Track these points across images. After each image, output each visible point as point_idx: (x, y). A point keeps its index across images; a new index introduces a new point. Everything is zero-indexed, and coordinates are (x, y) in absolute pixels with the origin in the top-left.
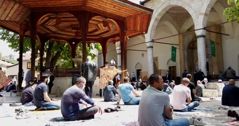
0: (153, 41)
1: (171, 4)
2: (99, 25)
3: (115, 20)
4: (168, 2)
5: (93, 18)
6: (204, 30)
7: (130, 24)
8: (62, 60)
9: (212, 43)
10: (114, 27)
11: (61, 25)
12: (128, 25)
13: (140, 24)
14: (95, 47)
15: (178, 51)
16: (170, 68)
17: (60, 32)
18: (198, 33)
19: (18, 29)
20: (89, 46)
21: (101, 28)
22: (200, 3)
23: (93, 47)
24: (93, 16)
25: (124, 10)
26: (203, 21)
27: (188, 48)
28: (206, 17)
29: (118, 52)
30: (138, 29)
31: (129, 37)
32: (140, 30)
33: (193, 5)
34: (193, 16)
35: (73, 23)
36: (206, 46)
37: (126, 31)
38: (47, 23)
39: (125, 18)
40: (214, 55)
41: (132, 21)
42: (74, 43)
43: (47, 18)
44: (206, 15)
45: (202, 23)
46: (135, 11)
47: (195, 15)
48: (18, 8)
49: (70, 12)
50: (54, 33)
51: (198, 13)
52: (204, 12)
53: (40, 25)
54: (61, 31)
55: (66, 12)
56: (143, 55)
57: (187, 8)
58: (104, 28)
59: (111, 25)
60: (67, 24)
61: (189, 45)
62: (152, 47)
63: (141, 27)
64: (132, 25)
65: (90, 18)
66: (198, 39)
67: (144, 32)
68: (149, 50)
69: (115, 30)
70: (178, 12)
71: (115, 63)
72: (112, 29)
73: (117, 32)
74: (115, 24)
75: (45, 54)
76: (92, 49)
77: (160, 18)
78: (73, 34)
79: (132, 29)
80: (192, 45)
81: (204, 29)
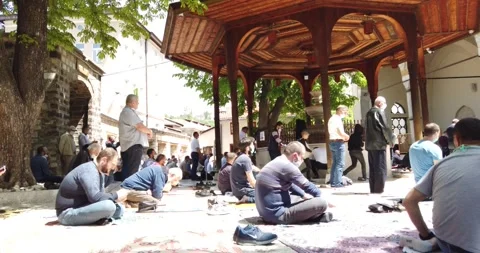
2: (356, 33)
3: (390, 15)
5: (340, 20)
7: (432, 19)
8: (289, 114)
10: (391, 30)
11: (280, 45)
12: (426, 21)
13: (458, 14)
14: (353, 81)
17: (279, 60)
19: (209, 65)
20: (337, 80)
21: (360, 38)
23: (349, 81)
24: (340, 17)
29: (407, 85)
31: (431, 49)
32: (459, 26)
35: (302, 38)
37: (422, 34)
38: (254, 47)
39: (415, 7)
41: (435, 10)
42: (306, 78)
43: (253, 37)
48: (206, 27)
49: (293, 17)
50: (269, 62)
53: (244, 52)
54: (281, 57)
55: (286, 18)
56: (475, 87)
58: (366, 36)
59: (382, 29)
60: (290, 42)
63: (462, 21)
64: (435, 19)
65: (334, 22)
67: (471, 32)
69: (395, 37)
71: (401, 111)
72: (386, 36)
73: (399, 41)
74: (391, 24)
75: (257, 104)
76: (347, 85)
78: (304, 61)
79: (436, 28)
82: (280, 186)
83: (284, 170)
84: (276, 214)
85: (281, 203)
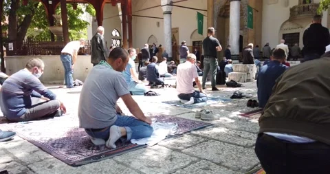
0: (171, 4)
8: (36, 29)
9: (250, 9)
14: (87, 11)
15: (205, 19)
16: (194, 43)
20: (75, 7)
23: (84, 9)
27: (219, 15)
29: (121, 18)
36: (242, 14)
40: (251, 26)
56: (158, 23)
61: (221, 12)
62: (170, 13)
66: (231, 3)
68: (166, 17)
71: (118, 35)
75: (7, 18)
76: (83, 13)
80: (224, 11)
82: (22, 93)
83: (26, 80)
84: (19, 114)
85: (23, 105)
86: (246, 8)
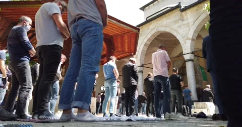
0: (142, 66)
1: (159, 30)
4: (157, 28)
6: (192, 55)
7: (118, 44)
9: (202, 68)
12: (116, 45)
13: (128, 45)
18: (187, 57)
22: (187, 29)
25: (111, 28)
26: (191, 46)
28: (193, 42)
30: (127, 50)
31: (118, 59)
33: (181, 31)
34: (181, 41)
36: (196, 72)
37: (114, 51)
39: (112, 37)
41: (119, 40)
44: (193, 40)
45: (189, 48)
46: (122, 29)
47: (183, 40)
51: (185, 38)
52: (191, 37)
57: (175, 34)
62: (142, 72)
63: (129, 48)
66: (187, 63)
67: (132, 54)
70: (167, 39)
73: (105, 53)
77: (149, 43)
80: (182, 71)
81: (192, 53)
86: (198, 68)
